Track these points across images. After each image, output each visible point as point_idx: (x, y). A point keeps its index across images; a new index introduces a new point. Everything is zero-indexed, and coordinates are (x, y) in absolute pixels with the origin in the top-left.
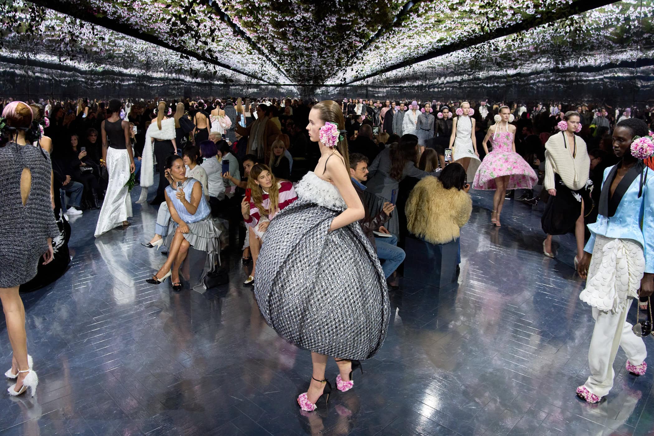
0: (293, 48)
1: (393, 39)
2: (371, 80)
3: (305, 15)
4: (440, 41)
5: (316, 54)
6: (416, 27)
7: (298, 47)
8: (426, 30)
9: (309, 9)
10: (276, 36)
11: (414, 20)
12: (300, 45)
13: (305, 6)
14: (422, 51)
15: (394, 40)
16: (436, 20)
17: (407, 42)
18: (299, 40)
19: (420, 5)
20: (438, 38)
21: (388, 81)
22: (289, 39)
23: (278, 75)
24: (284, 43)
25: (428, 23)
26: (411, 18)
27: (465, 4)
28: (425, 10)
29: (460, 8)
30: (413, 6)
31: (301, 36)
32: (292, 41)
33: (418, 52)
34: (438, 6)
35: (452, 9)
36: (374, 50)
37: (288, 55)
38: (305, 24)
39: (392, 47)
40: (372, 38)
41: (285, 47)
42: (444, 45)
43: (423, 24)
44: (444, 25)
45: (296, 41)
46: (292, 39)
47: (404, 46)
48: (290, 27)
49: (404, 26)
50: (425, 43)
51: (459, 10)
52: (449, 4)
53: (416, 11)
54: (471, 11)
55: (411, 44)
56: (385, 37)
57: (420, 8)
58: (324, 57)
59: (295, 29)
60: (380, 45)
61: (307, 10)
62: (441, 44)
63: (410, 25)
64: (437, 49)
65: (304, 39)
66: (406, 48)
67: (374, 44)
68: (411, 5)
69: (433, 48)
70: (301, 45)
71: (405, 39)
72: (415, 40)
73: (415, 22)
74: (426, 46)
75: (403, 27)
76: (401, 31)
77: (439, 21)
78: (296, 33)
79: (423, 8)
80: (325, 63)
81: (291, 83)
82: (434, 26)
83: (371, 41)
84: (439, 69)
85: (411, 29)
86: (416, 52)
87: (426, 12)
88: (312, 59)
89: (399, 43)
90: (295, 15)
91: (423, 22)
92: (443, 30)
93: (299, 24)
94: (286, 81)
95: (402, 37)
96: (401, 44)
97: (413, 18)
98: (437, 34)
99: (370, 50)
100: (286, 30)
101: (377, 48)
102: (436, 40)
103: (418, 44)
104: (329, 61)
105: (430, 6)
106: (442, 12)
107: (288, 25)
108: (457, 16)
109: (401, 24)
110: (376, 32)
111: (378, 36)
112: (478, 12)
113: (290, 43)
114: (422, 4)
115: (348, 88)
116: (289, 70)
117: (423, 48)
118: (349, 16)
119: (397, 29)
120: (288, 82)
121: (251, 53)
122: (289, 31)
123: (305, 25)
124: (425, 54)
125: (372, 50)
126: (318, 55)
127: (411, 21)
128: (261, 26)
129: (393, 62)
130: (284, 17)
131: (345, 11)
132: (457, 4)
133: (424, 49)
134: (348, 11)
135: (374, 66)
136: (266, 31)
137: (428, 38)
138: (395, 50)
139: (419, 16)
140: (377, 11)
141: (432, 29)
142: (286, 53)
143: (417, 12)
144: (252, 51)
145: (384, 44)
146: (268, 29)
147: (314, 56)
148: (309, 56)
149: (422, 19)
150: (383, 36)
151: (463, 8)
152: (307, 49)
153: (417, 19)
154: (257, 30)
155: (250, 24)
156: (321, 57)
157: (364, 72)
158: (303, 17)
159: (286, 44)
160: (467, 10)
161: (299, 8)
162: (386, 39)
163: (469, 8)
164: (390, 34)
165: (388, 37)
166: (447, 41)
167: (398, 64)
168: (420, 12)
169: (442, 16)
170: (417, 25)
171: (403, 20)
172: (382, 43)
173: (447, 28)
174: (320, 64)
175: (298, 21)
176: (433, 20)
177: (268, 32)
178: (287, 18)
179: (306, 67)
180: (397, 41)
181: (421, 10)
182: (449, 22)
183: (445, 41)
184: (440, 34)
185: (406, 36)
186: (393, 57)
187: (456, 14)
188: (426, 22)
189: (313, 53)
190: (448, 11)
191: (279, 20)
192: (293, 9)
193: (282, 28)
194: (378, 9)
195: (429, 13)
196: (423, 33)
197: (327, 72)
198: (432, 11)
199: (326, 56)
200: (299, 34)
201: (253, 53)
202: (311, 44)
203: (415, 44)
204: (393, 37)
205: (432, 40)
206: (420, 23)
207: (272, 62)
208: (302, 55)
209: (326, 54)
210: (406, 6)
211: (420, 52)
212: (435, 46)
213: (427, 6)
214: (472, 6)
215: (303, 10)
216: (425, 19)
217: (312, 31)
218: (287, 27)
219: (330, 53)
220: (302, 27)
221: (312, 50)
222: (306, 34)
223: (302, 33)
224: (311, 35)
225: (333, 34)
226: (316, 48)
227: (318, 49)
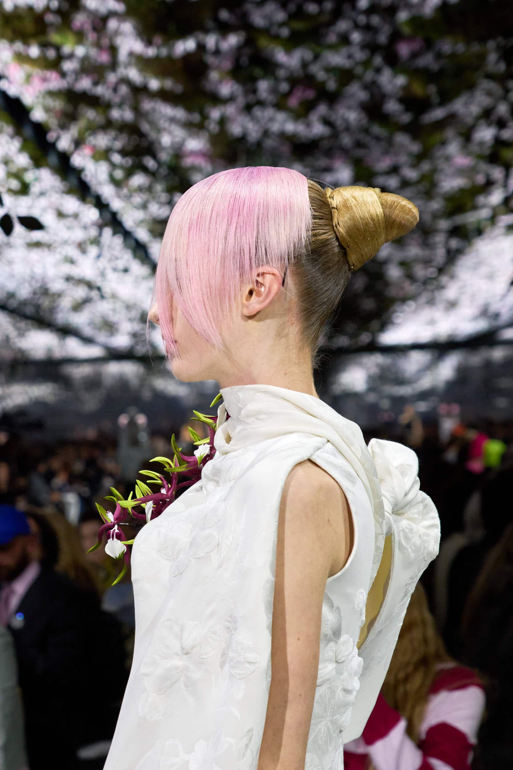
10: (154, 84)
12: (266, 133)
18: (261, 103)
24: (188, 125)
31: (277, 80)
32: (230, 110)
45: (248, 109)
46: (231, 99)
65: (290, 93)
78: (251, 66)
100: (201, 47)
107: (216, 19)
113: (223, 121)
121: (24, 189)
122: (217, 52)
128: (80, 36)
136: (104, 58)
144: (29, 177)
146: (113, 50)
154: (60, 58)
155: (29, 26)
177: (114, 65)
193: (183, 34)
201: (35, 189)
202: (327, 122)
207: (127, 234)
209: (394, 170)
217: (332, 47)
218: (206, 31)
219: (415, 165)
220: (282, 25)
221: (329, 153)
222: (305, 65)
223: (281, 56)
224: (329, 70)
225: (439, 56)
226: (346, 140)
227: (359, 144)
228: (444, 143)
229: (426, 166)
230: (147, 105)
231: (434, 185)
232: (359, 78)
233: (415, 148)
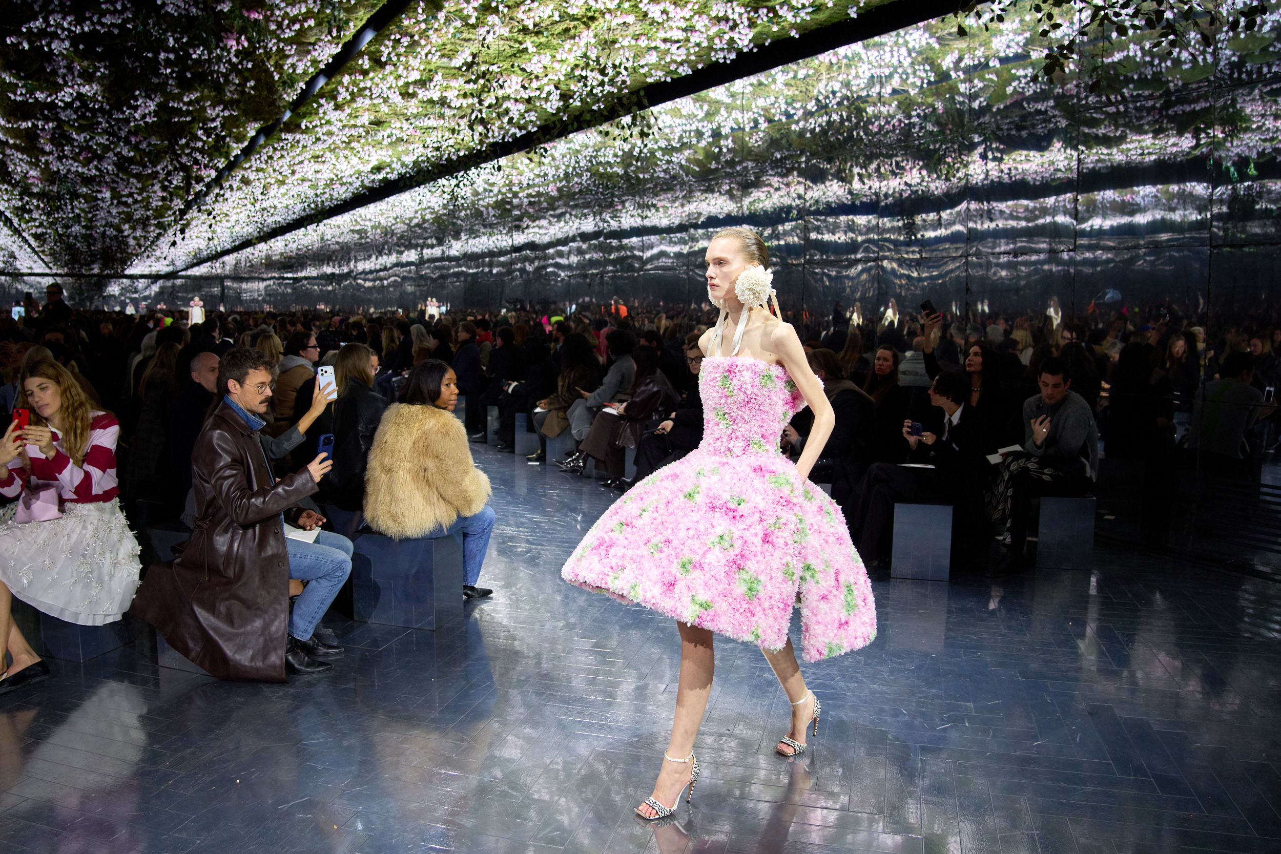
0: (51, 177)
1: (281, 162)
2: (230, 259)
3: (85, 90)
4: (378, 169)
5: (108, 195)
6: (330, 134)
7: (65, 176)
8: (349, 143)
9: (95, 72)
11: (327, 118)
12: (69, 170)
13: (85, 63)
14: (342, 193)
15: (283, 165)
16: (372, 118)
17: (308, 170)
18: (66, 157)
19: (341, 83)
20: (374, 163)
21: (269, 264)
22: (44, 153)
23: (15, 248)
24: (30, 163)
25: (355, 126)
26: (321, 111)
27: (432, 84)
28: (352, 94)
29: (422, 94)
30: (327, 84)
31: (73, 145)
32: (51, 158)
33: (331, 195)
34: (377, 85)
35: (406, 95)
36: (239, 189)
37: (40, 196)
38: (84, 114)
39: (278, 181)
40: (236, 157)
41: (32, 173)
42: (385, 179)
43: (344, 126)
44: (388, 131)
45: (60, 159)
46: (51, 153)
47: (303, 180)
48: (47, 119)
49: (307, 131)
50: (347, 173)
51: (420, 97)
52: (401, 83)
53: (333, 96)
54: (443, 102)
55: (319, 176)
56: (264, 157)
57: (341, 90)
58: (126, 204)
59: (58, 127)
60: (252, 176)
61: (88, 77)
62: (380, 176)
63: (318, 129)
64: (371, 190)
65: (80, 154)
66: (307, 184)
67: (239, 174)
68: (321, 82)
69: (363, 186)
70: (73, 169)
71: (306, 162)
72: (326, 166)
73: (328, 122)
74: (350, 180)
75: (303, 132)
76: (298, 142)
77: (378, 123)
78: (60, 138)
79: (347, 90)
80: (128, 218)
81: (47, 271)
82: (367, 133)
83: (232, 166)
84: (374, 235)
85: (318, 139)
86: (327, 196)
87: (353, 100)
88: (97, 208)
89: (293, 173)
90: (59, 88)
91: (345, 122)
92: (385, 143)
93: (68, 112)
94: (34, 266)
95: (300, 159)
96: (297, 176)
97: (325, 113)
98: (373, 153)
99: (231, 187)
100: (35, 126)
101: (246, 182)
102: (369, 168)
103: (332, 176)
104: (137, 215)
105: (362, 85)
106: (386, 100)
107: (42, 114)
108: (415, 111)
109: (299, 126)
110: (246, 143)
111: (247, 152)
112: (456, 103)
113: (47, 162)
114: (346, 79)
115: (179, 282)
116: (43, 234)
117: (342, 185)
118: (186, 99)
119: (289, 137)
120: (39, 268)
122: (43, 129)
123: (82, 116)
124: (345, 201)
125: (235, 186)
126: (112, 198)
127: (320, 119)
129: (279, 219)
130: (31, 92)
131: (179, 85)
132: (415, 82)
133: (344, 188)
134: (186, 85)
135: (237, 228)
137: (355, 161)
138: (283, 190)
139: (338, 107)
140: (252, 88)
141: (363, 141)
142: (35, 190)
143: (334, 98)
145: (261, 174)
147: (103, 200)
148: (92, 200)
149: (342, 115)
150: (259, 153)
151: (427, 93)
152: (87, 181)
153: (333, 116)
156: (120, 203)
157: (216, 242)
158: (79, 94)
159: (37, 165)
160: (436, 99)
161: (70, 68)
162: (267, 162)
163: (438, 94)
164: (275, 149)
165: (271, 158)
166: (393, 170)
167: (288, 224)
168: (340, 99)
169: (384, 109)
170: (333, 129)
171: (304, 116)
172: (258, 170)
173: (394, 138)
174: (117, 221)
175: (68, 105)
176: (365, 119)
178: (40, 96)
179: (84, 227)
180: (290, 166)
181: (343, 95)
182: (398, 125)
183: (388, 170)
184: (379, 152)
185: (308, 155)
186: (279, 206)
187: (413, 107)
188: (352, 122)
189: (101, 192)
190: (396, 99)
191: (19, 99)
192: (54, 72)
193: (25, 119)
194: (252, 83)
195: (361, 103)
196: (345, 148)
197: (132, 242)
198: (364, 97)
199: (130, 201)
200: (70, 140)
202: (97, 168)
203: (326, 175)
204: (282, 156)
205: (361, 167)
206: (339, 125)
208: (75, 196)
209: (131, 195)
210: (311, 83)
211: (335, 195)
212: (366, 182)
213: (355, 83)
214: (447, 88)
215: (81, 75)
216: (350, 115)
217: (99, 134)
218: (38, 119)
219: (139, 194)
220: (75, 121)
221: (99, 184)
222: (85, 141)
223: (75, 136)
224: (97, 144)
225: (149, 144)
226: (108, 179)
227: (114, 181)
228: (153, 185)
229: (145, 195)
230: (8, 152)
231: (148, 203)
232: (113, 150)
233: (139, 185)
